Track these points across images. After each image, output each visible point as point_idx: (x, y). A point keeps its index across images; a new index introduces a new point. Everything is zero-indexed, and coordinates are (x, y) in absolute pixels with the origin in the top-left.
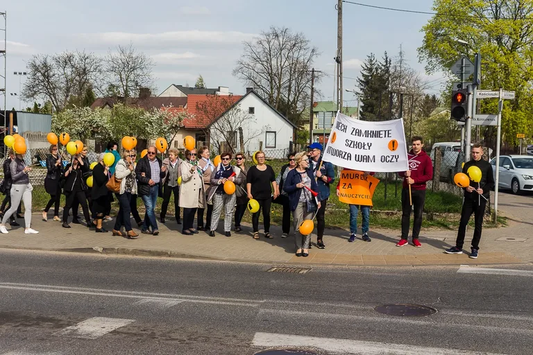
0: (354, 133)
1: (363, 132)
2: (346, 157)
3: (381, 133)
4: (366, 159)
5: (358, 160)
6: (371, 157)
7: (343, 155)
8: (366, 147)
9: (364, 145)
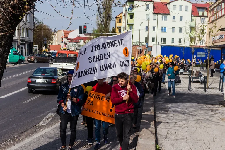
0: (94, 49)
1: (101, 45)
2: (92, 71)
3: (115, 42)
4: (109, 66)
5: (103, 70)
6: (112, 64)
7: (90, 72)
8: (107, 57)
9: (105, 56)
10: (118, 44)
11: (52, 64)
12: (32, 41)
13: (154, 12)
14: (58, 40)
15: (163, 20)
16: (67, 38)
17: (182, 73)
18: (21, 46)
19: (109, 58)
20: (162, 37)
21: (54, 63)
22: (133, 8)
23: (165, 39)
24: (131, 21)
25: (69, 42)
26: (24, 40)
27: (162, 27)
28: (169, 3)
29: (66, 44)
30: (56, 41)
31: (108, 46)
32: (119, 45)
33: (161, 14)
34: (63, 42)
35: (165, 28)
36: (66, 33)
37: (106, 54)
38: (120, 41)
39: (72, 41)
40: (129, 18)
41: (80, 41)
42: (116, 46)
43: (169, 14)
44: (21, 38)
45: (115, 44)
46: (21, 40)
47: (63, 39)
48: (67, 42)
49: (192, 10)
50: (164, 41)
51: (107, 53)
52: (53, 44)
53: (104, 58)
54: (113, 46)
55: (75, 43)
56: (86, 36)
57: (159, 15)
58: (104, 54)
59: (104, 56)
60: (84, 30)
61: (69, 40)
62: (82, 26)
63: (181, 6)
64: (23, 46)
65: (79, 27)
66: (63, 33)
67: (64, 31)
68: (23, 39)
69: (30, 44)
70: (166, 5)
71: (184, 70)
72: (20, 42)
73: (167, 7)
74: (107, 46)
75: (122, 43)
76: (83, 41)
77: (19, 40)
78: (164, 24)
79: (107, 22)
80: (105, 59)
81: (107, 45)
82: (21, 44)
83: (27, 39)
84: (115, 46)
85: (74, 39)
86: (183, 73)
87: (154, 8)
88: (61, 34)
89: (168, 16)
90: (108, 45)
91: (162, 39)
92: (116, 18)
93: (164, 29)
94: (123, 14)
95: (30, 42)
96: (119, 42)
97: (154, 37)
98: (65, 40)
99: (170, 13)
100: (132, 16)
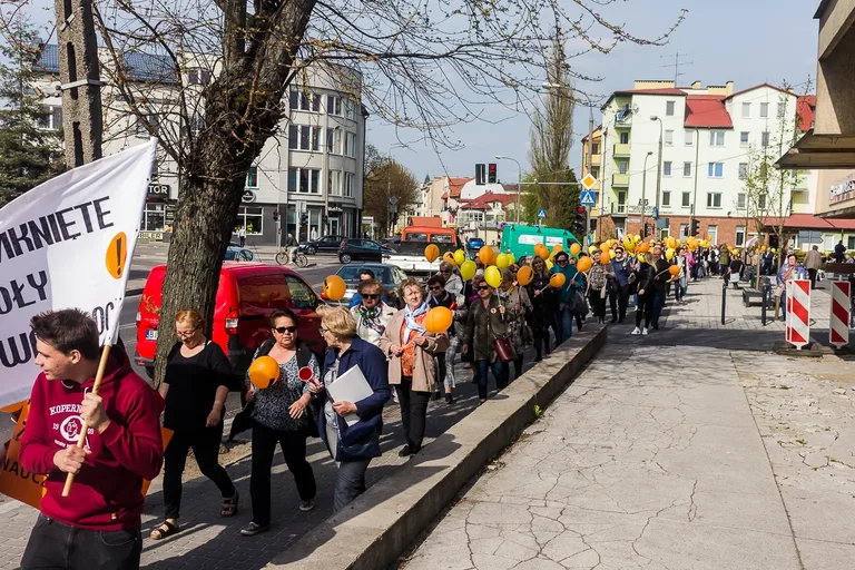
8: (29, 294)
9: (17, 290)
10: (80, 226)
11: (388, 258)
12: (360, 206)
13: (688, 124)
14: (434, 204)
15: (712, 143)
16: (457, 197)
17: (735, 284)
18: (331, 219)
19: (43, 297)
20: (710, 191)
21: (392, 257)
22: (627, 112)
23: (718, 197)
24: (622, 150)
25: (464, 209)
26: (340, 205)
27: (711, 164)
28: (730, 97)
29: (454, 213)
30: (428, 206)
31: (28, 241)
32: (90, 230)
33: (707, 128)
34: (446, 209)
35: (719, 165)
36: (456, 185)
37: (22, 281)
38: (91, 209)
39: (469, 205)
40: (619, 141)
41: (491, 205)
42: (74, 237)
43: (731, 128)
44: (331, 200)
45: (64, 226)
46: (330, 204)
47: (446, 200)
48: (458, 208)
49: (797, 115)
50: (717, 203)
51: (30, 278)
52: (422, 215)
53: (15, 304)
54: (58, 240)
55: (478, 212)
56: (508, 193)
57: (702, 132)
58: (14, 283)
59: (12, 295)
60: (490, 175)
61: (464, 204)
62: (484, 165)
63: (764, 105)
64: (337, 219)
65: (478, 166)
66: (447, 184)
67: (450, 180)
68: (338, 200)
69: (356, 214)
70: (723, 102)
71: (741, 275)
72: (330, 209)
73: (724, 108)
74: (23, 244)
75: (100, 216)
76: (500, 204)
77: (326, 204)
78: (716, 154)
79: (559, 154)
80: (21, 304)
81: (24, 238)
82: (332, 214)
83: (346, 201)
84: (67, 237)
85: (476, 200)
86: (740, 285)
87: (688, 112)
88: (441, 187)
89: (727, 133)
90: (29, 235)
91: (710, 195)
92: (584, 141)
93: (716, 168)
94: (603, 130)
95: (355, 209)
96: (86, 217)
97: (686, 191)
98: (453, 203)
99: (734, 124)
100: (625, 136)
